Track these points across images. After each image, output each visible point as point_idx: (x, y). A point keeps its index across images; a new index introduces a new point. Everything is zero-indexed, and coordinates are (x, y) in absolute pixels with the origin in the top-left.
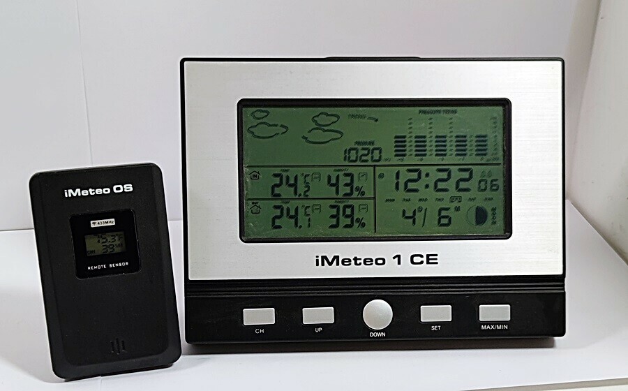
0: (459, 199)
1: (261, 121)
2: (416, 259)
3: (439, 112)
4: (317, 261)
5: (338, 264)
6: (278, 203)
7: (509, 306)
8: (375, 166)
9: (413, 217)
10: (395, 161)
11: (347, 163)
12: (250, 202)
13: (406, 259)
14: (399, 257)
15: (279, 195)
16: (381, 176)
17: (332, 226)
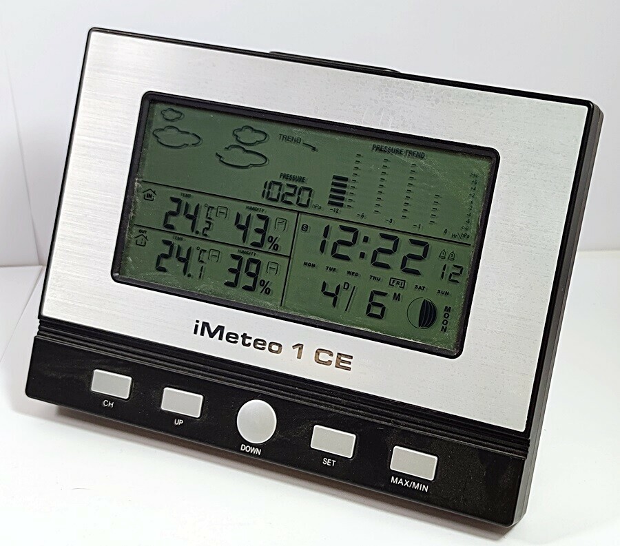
0: (402, 284)
2: (324, 357)
3: (400, 152)
4: (197, 326)
5: (221, 338)
6: (169, 238)
7: (436, 458)
8: (299, 212)
9: (335, 296)
10: (328, 210)
14: (300, 346)
15: (172, 227)
16: (305, 228)
17: (228, 284)
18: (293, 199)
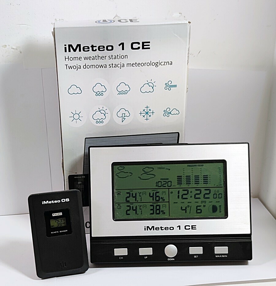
0: (205, 202)
1: (121, 171)
2: (187, 227)
3: (196, 166)
4: (145, 228)
5: (154, 230)
6: (129, 204)
7: (227, 247)
8: (169, 188)
9: (185, 210)
10: (178, 186)
11: (157, 187)
12: (117, 204)
13: (182, 227)
14: (179, 226)
15: (129, 201)
16: (172, 193)
17: (151, 214)
18: (166, 185)
